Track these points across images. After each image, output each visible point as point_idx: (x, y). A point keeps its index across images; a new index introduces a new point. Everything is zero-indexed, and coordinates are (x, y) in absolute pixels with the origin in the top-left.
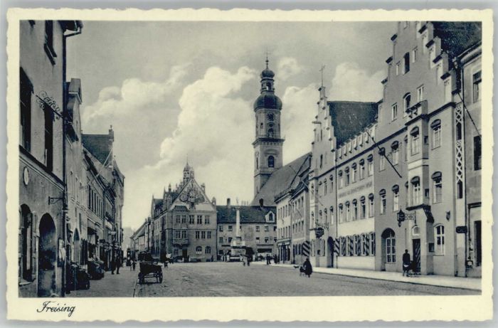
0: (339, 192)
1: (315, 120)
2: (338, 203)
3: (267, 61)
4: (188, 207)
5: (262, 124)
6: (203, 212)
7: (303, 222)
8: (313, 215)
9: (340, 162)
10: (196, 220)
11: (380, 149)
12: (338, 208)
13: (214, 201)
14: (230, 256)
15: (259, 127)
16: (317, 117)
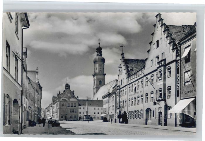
0: (129, 94)
1: (119, 66)
2: (129, 98)
3: (99, 43)
4: (67, 100)
5: (97, 68)
6: (73, 102)
7: (114, 106)
8: (118, 103)
9: (130, 82)
10: (70, 105)
11: (146, 77)
12: (128, 101)
13: (78, 97)
14: (84, 119)
15: (96, 69)
16: (120, 65)
